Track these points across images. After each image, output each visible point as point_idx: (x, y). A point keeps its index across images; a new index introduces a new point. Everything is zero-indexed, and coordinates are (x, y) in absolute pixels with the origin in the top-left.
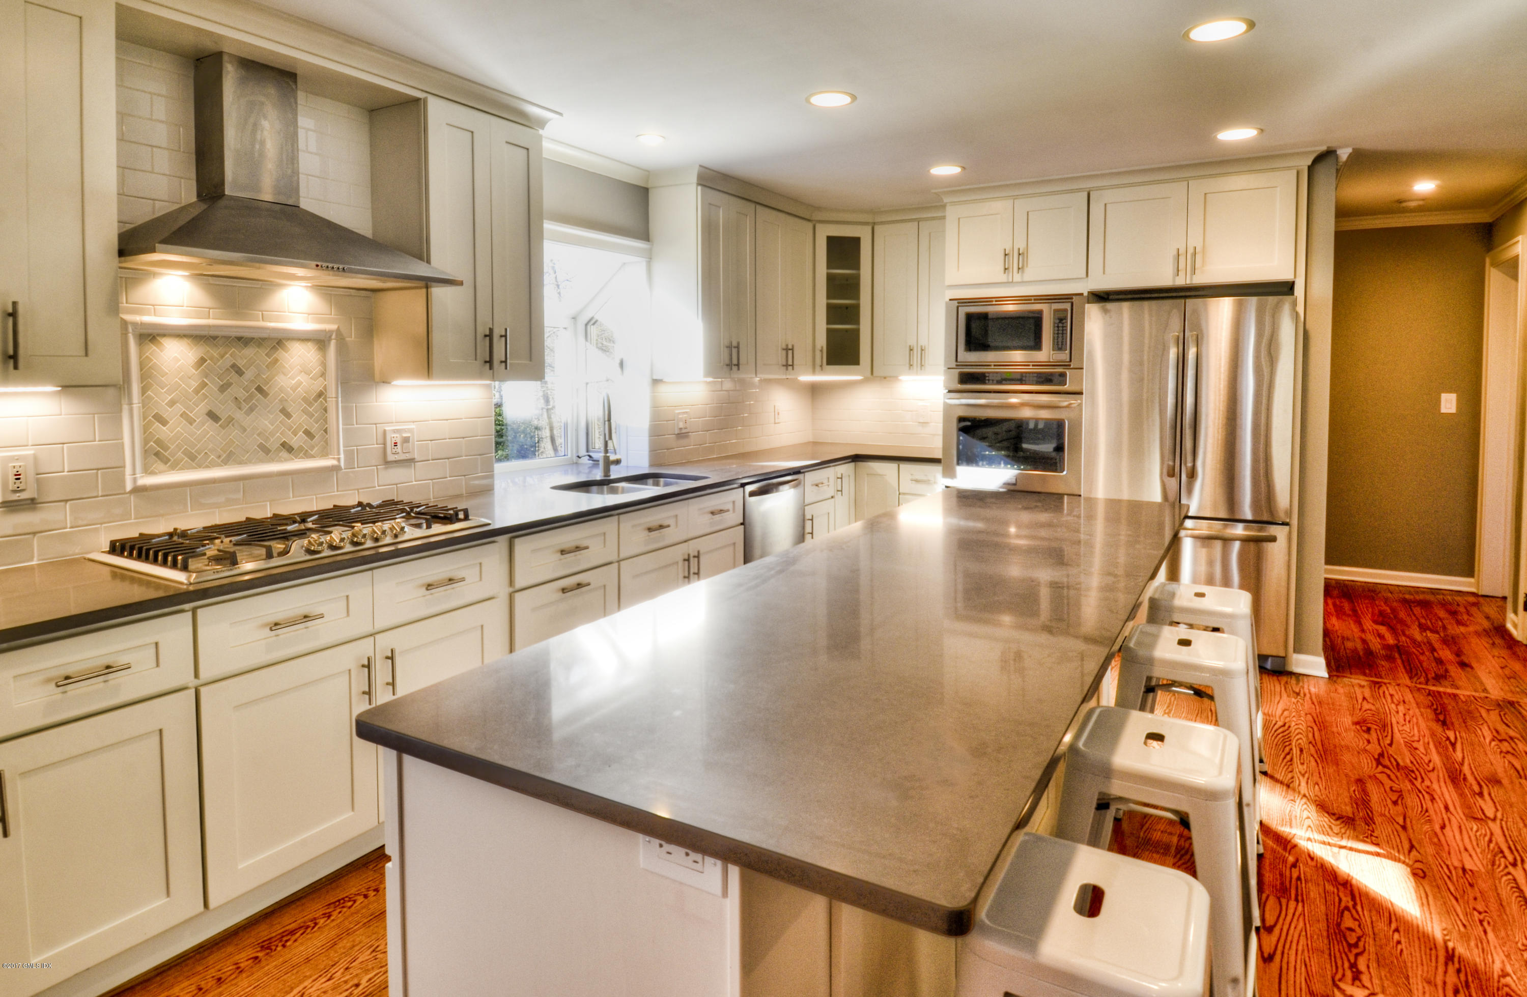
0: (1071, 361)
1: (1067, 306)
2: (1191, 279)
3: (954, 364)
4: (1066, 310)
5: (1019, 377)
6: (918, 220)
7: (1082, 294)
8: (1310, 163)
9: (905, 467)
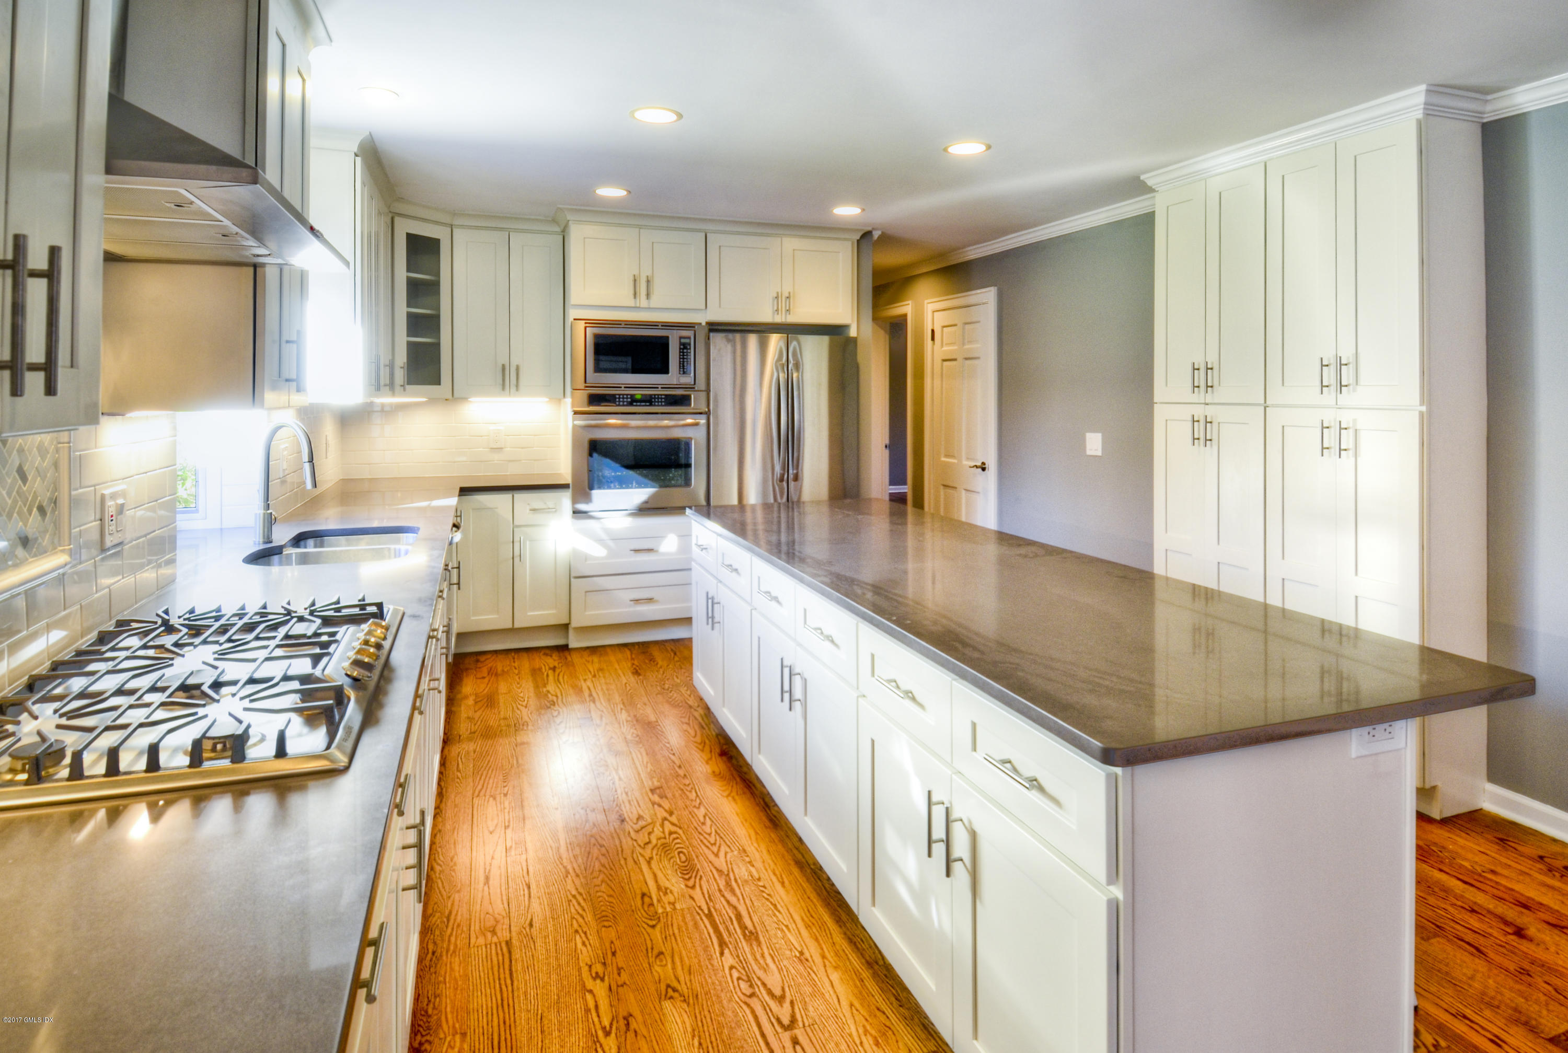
0: (695, 384)
1: (689, 333)
2: (786, 318)
3: (582, 386)
4: (689, 338)
5: (648, 398)
6: (509, 231)
7: (700, 324)
8: (858, 238)
9: (520, 497)
